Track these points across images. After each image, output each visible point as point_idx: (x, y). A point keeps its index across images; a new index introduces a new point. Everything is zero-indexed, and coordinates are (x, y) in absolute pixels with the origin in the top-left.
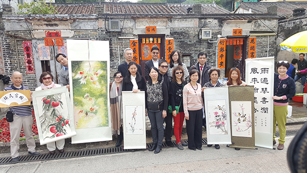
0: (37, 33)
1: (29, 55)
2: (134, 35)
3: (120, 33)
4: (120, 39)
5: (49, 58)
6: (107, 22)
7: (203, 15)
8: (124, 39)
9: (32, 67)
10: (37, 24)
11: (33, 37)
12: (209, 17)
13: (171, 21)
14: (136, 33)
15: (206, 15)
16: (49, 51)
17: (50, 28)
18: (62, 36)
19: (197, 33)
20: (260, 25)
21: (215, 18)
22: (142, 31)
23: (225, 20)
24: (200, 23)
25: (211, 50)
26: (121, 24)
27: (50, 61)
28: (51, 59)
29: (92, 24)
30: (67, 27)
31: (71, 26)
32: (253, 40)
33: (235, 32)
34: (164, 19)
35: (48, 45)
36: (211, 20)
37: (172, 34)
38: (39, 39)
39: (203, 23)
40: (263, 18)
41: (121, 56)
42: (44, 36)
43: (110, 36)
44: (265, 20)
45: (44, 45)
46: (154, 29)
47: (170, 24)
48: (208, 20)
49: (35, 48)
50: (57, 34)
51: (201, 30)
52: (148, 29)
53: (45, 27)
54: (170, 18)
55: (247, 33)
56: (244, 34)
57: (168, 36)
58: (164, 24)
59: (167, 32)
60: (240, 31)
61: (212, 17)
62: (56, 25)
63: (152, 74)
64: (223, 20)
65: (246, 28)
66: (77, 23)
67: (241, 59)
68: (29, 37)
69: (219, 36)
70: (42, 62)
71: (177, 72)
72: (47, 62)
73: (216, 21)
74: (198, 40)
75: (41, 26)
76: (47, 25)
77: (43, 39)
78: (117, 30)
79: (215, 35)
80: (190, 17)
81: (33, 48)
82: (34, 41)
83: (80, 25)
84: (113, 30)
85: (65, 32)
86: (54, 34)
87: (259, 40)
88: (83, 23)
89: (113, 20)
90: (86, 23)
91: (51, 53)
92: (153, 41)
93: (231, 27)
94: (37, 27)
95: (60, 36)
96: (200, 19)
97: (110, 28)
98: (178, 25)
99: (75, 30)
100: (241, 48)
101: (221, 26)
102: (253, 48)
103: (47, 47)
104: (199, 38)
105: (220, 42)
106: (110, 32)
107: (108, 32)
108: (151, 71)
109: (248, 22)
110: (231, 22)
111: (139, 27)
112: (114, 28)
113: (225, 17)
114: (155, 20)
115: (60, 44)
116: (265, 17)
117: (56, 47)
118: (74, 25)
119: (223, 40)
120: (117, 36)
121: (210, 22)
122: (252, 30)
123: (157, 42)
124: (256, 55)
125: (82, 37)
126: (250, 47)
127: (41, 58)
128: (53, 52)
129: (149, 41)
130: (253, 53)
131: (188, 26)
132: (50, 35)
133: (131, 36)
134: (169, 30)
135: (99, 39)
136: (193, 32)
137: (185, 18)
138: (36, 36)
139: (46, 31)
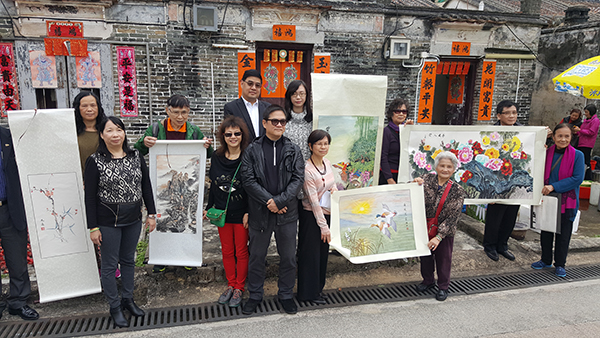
0: (27, 25)
1: (7, 76)
2: (247, 43)
3: (216, 36)
4: (215, 48)
5: (54, 85)
6: (188, 9)
7: (395, 8)
8: (226, 49)
9: (16, 102)
10: (27, 6)
11: (17, 34)
12: (407, 12)
13: (327, 16)
14: (252, 37)
15: (401, 8)
16: (54, 67)
17: (57, 15)
18: (85, 35)
19: (379, 46)
20: (505, 37)
21: (418, 17)
22: (264, 34)
23: (438, 21)
24: (387, 24)
25: (406, 82)
26: (219, 15)
27: (57, 91)
28: (59, 87)
29: (156, 12)
30: (97, 16)
31: (108, 15)
32: (489, 67)
33: (456, 47)
34: (313, 12)
35: (52, 55)
36: (410, 20)
37: (329, 44)
38: (31, 40)
39: (394, 25)
40: (512, 23)
41: (218, 87)
42: (44, 32)
43: (194, 41)
44: (516, 26)
45: (43, 53)
46: (290, 31)
47: (324, 22)
48: (403, 20)
49: (23, 60)
50: (74, 31)
51: (388, 40)
52: (277, 30)
53: (47, 13)
54: (326, 10)
55: (479, 52)
56: (473, 53)
57: (319, 47)
58: (313, 22)
59: (318, 40)
60: (466, 48)
61: (412, 12)
62: (73, 10)
63: (110, 135)
64: (435, 21)
65: (479, 42)
66: (120, 8)
67: (461, 106)
68: (7, 33)
69: (424, 55)
70: (39, 91)
71: (227, 132)
72: (50, 92)
73: (420, 23)
74: (380, 61)
75: (38, 11)
76: (51, 8)
77: (41, 40)
78: (209, 29)
79: (416, 51)
80: (366, 9)
81: (18, 59)
82: (19, 44)
83: (127, 13)
84: (202, 29)
85: (91, 27)
86: (68, 30)
87: (501, 67)
88: (134, 9)
89: (200, 6)
90: (140, 10)
91: (60, 71)
92: (287, 59)
93: (450, 37)
94: (27, 12)
95: (81, 34)
96: (388, 15)
97: (195, 23)
98: (342, 25)
99: (116, 24)
100: (463, 82)
101: (429, 33)
102: (488, 83)
103: (50, 58)
104: (383, 57)
105: (426, 68)
106: (193, 32)
107: (189, 32)
108: (107, 128)
109: (485, 29)
110: (450, 26)
111: (258, 26)
112: (205, 25)
113: (439, 15)
114: (294, 11)
115: (81, 52)
116: (517, 19)
117: (71, 60)
118: (115, 12)
119: (432, 64)
120: (209, 40)
121: (407, 23)
122: (491, 46)
123: (296, 60)
124: (493, 97)
125: (131, 40)
126: (483, 80)
127: (37, 84)
128: (64, 71)
129: (279, 57)
130: (488, 93)
131: (361, 30)
132: (57, 30)
133: (241, 44)
134: (322, 35)
135: (170, 47)
136: (372, 44)
137: (357, 12)
138: (23, 33)
139: (48, 23)
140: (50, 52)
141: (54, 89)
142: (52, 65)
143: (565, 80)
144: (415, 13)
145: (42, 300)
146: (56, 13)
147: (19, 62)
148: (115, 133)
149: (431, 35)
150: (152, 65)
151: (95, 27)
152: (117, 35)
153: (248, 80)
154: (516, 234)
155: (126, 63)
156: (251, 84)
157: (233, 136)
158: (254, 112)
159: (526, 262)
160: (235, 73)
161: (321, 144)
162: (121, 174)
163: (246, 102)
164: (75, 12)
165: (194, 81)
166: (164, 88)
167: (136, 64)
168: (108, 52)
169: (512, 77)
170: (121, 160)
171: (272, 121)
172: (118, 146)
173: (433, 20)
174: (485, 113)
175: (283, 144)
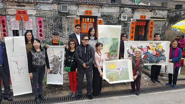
0: (10, 11)
1: (4, 26)
2: (77, 16)
3: (67, 14)
4: (67, 18)
5: (18, 29)
6: (59, 6)
7: (122, 5)
8: (71, 18)
9: (6, 34)
10: (10, 5)
11: (7, 13)
13: (102, 8)
14: (79, 14)
15: (124, 5)
16: (18, 24)
17: (19, 8)
19: (118, 17)
20: (157, 14)
21: (130, 8)
22: (82, 13)
23: (136, 9)
24: (120, 10)
25: (126, 28)
26: (69, 7)
27: (19, 31)
28: (20, 30)
29: (49, 7)
30: (31, 8)
31: (35, 8)
32: (152, 23)
33: (141, 17)
34: (97, 6)
35: (18, 20)
36: (127, 9)
37: (103, 16)
38: (11, 15)
39: (122, 10)
40: (159, 9)
41: (68, 29)
42: (15, 13)
43: (61, 16)
44: (160, 10)
45: (15, 19)
46: (90, 12)
47: (101, 9)
48: (125, 9)
49: (9, 22)
50: (25, 13)
51: (121, 15)
52: (86, 12)
53: (16, 7)
54: (101, 6)
55: (148, 18)
56: (147, 19)
57: (99, 17)
58: (97, 9)
59: (99, 15)
60: (145, 17)
61: (128, 6)
62: (24, 6)
63: (35, 44)
64: (135, 9)
65: (148, 15)
66: (38, 5)
67: (143, 35)
68: (4, 13)
69: (132, 19)
70: (13, 31)
71: (70, 43)
72: (17, 31)
73: (130, 10)
74: (118, 21)
75: (13, 7)
76: (17, 6)
77: (14, 15)
78: (66, 12)
79: (129, 18)
81: (7, 21)
82: (8, 17)
83: (41, 7)
84: (63, 12)
85: (30, 11)
86: (22, 13)
87: (155, 23)
88: (43, 6)
89: (63, 5)
90: (44, 6)
91: (20, 25)
92: (89, 21)
93: (140, 14)
94: (10, 7)
95: (27, 14)
96: (120, 7)
97: (61, 10)
98: (106, 10)
99: (37, 10)
100: (144, 27)
101: (133, 13)
102: (152, 28)
103: (17, 21)
104: (119, 20)
105: (132, 23)
106: (61, 13)
107: (60, 13)
108: (34, 42)
109: (150, 11)
110: (140, 10)
111: (81, 11)
112: (64, 10)
113: (136, 7)
114: (92, 6)
115: (27, 19)
116: (160, 8)
117: (23, 21)
118: (37, 7)
119: (134, 22)
120: (66, 15)
121: (126, 10)
122: (152, 16)
123: (92, 21)
124: (153, 32)
125: (42, 15)
126: (150, 27)
127: (13, 29)
128: (21, 25)
129: (87, 20)
130: (151, 31)
131: (112, 12)
132: (19, 12)
133: (75, 16)
134: (100, 13)
135: (54, 17)
136: (116, 16)
137: (111, 6)
138: (9, 13)
139: (16, 10)
140: (17, 19)
141: (18, 30)
142: (18, 23)
143: (175, 27)
144: (129, 6)
145: (14, 95)
146: (19, 7)
147: (8, 22)
148: (37, 44)
149: (134, 13)
150: (48, 23)
151: (31, 11)
152: (37, 14)
153: (77, 27)
154: (161, 74)
155: (40, 22)
156: (78, 28)
157: (72, 44)
158: (78, 37)
159: (164, 83)
160: (74, 25)
161: (99, 47)
162: (39, 56)
163: (76, 34)
164: (25, 7)
165: (61, 27)
166: (52, 30)
167: (43, 23)
168: (35, 19)
169: (159, 26)
170: (39, 52)
171: (85, 40)
172: (38, 48)
173: (134, 9)
174: (151, 37)
175: (88, 47)
